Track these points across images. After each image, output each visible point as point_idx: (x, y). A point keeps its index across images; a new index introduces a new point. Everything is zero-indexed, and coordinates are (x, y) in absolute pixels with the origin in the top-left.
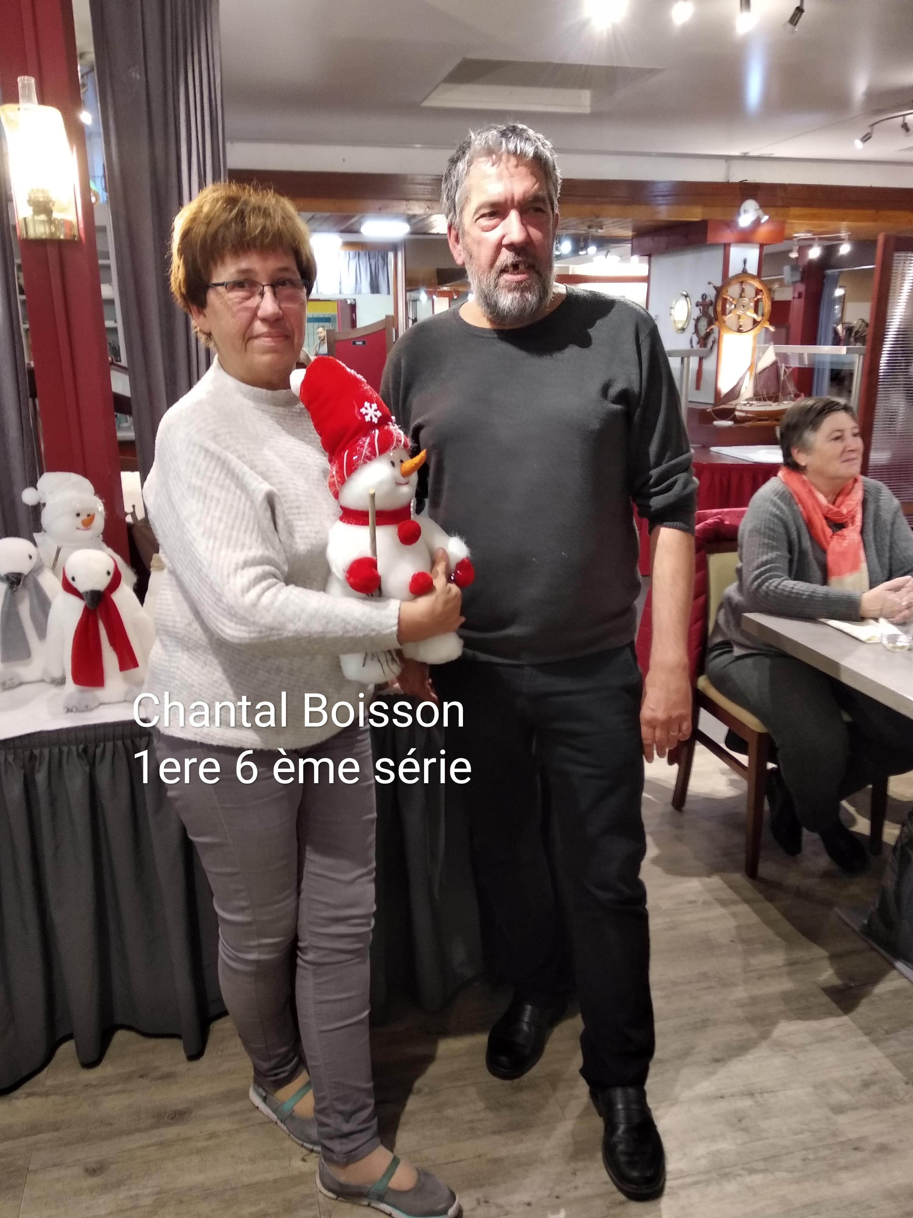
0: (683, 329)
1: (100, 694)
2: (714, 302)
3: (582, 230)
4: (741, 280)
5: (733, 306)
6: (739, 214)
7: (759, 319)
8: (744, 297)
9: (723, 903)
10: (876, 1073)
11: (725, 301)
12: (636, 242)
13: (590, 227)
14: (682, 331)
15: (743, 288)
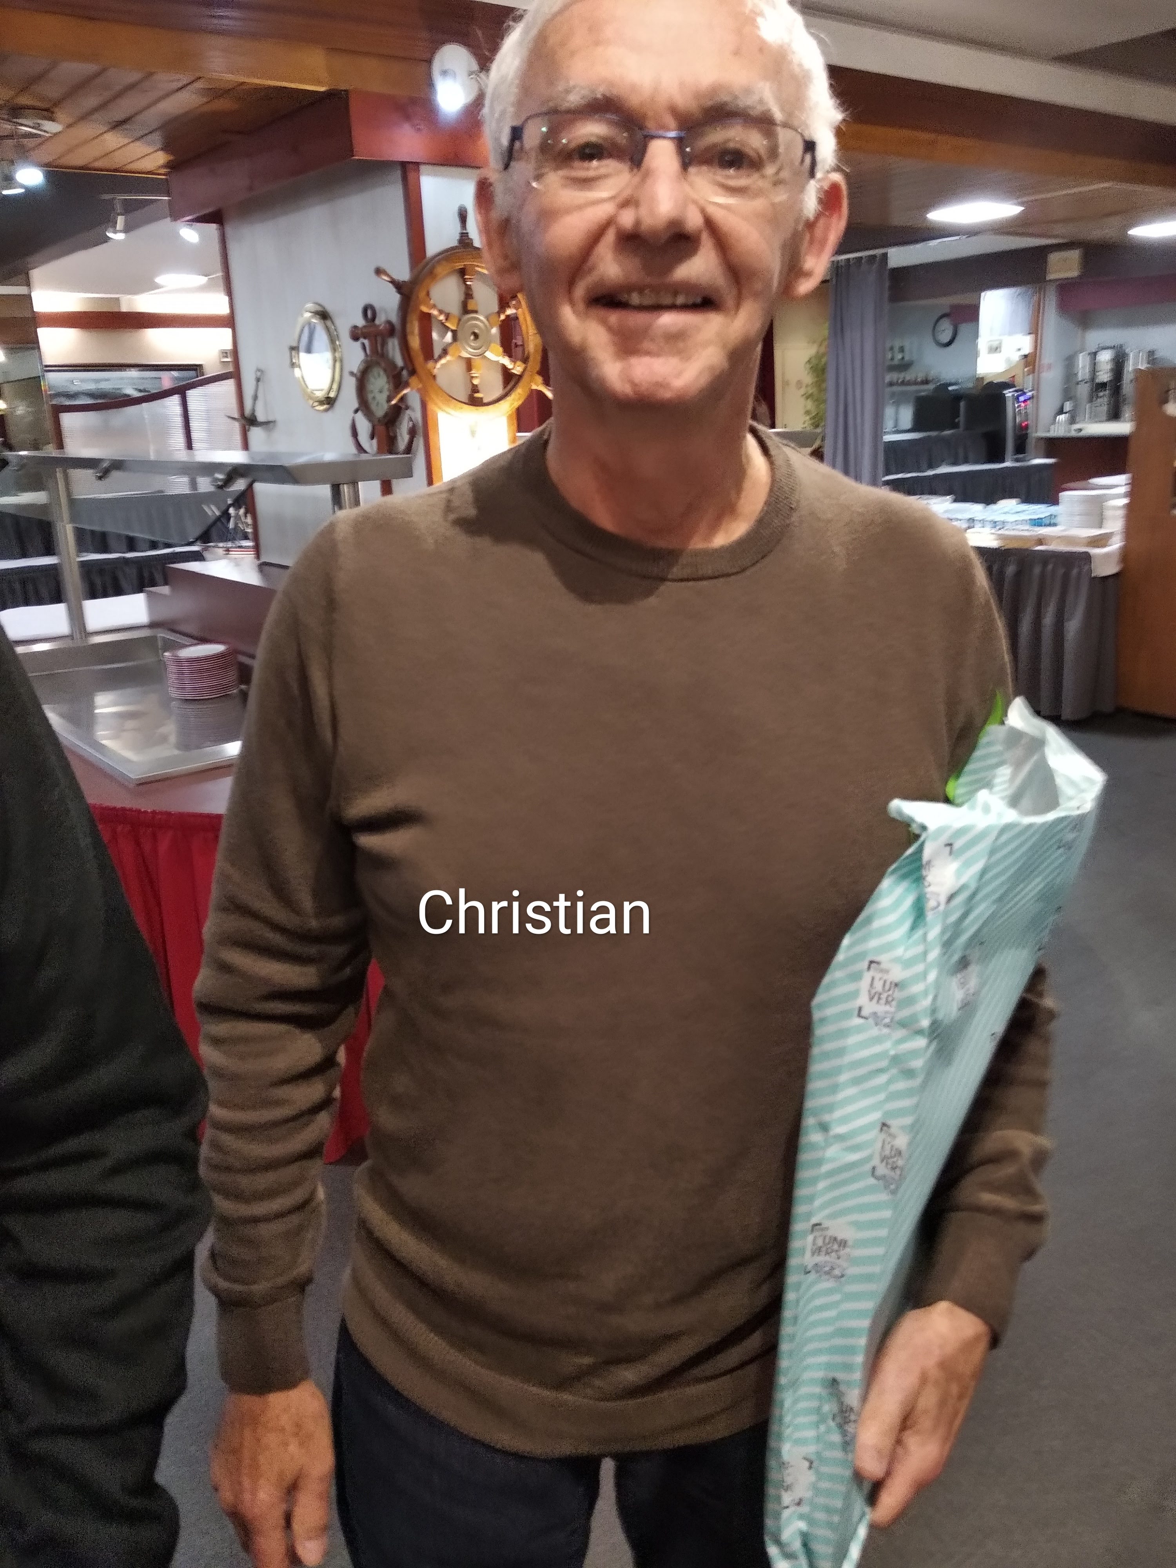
0: (329, 402)
2: (398, 326)
4: (459, 265)
5: (449, 337)
6: (431, 79)
7: (516, 368)
8: (476, 312)
11: (426, 320)
14: (325, 407)
15: (468, 288)
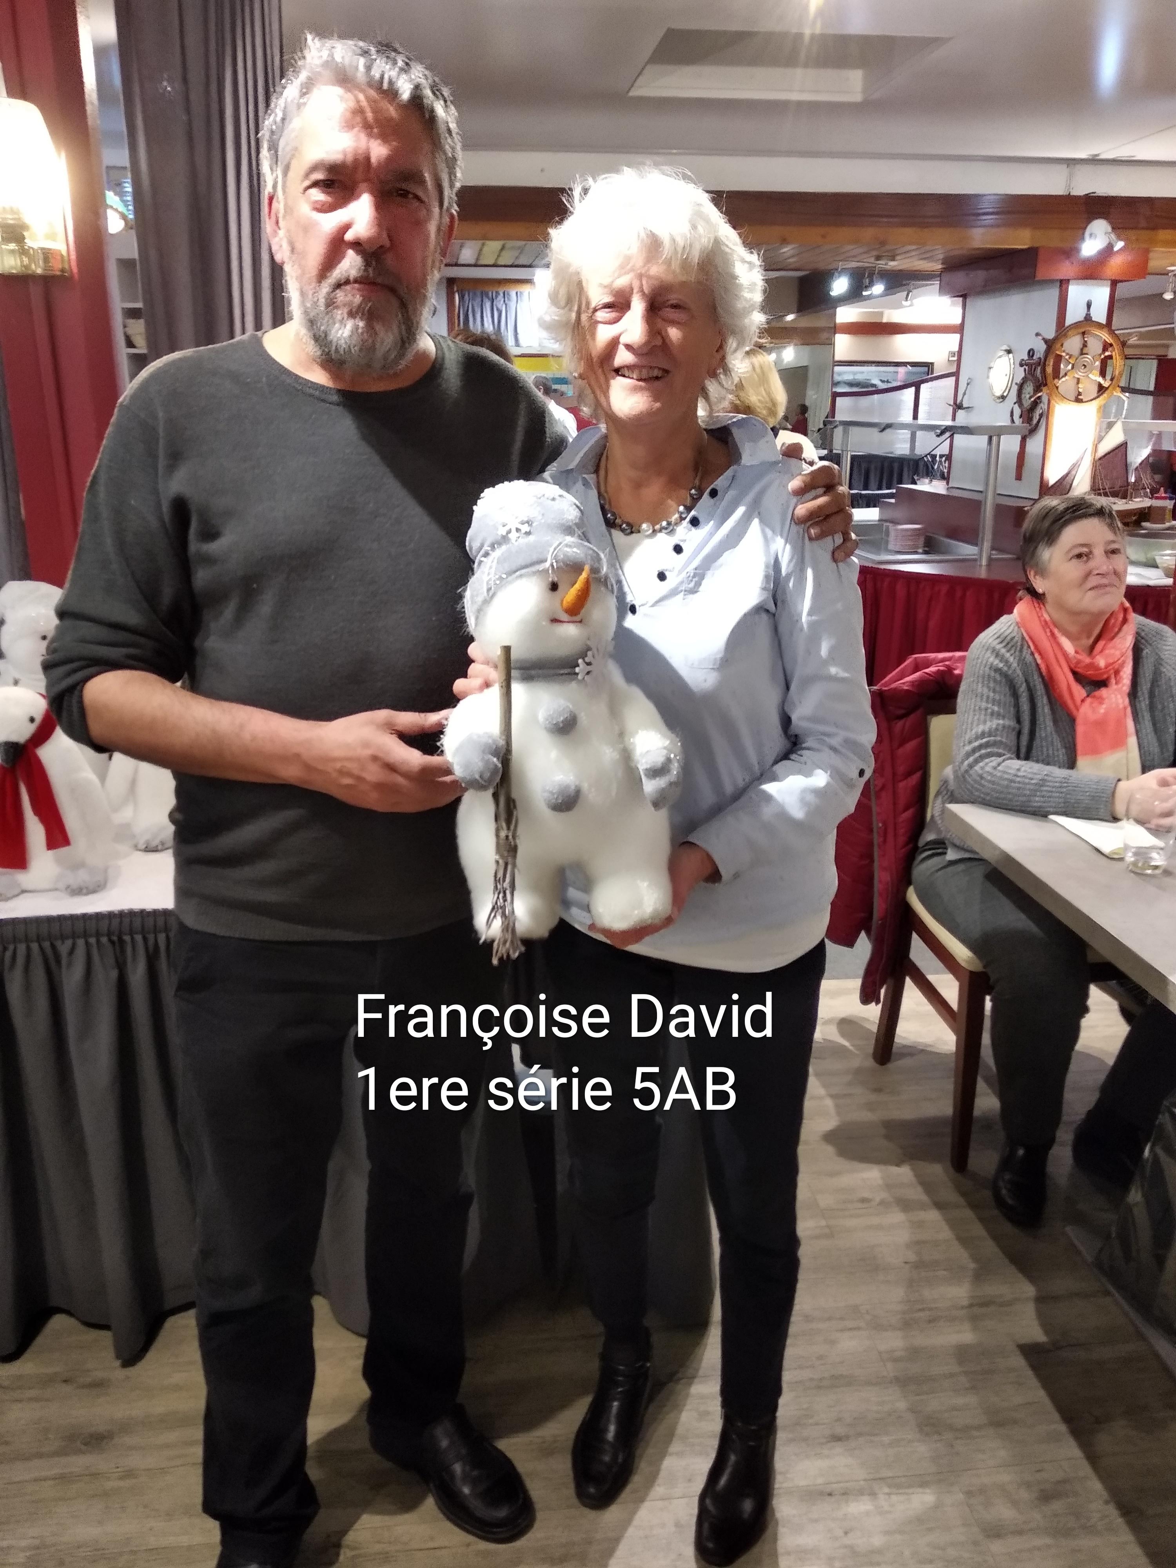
0: (1003, 398)
1: (23, 878)
3: (868, 261)
4: (1083, 330)
5: (1070, 367)
6: (1083, 239)
7: (1106, 384)
8: (1087, 354)
9: (905, 1205)
10: (1064, 1481)
11: (1059, 358)
12: (946, 277)
13: (878, 258)
14: (1001, 400)
15: (1086, 342)
